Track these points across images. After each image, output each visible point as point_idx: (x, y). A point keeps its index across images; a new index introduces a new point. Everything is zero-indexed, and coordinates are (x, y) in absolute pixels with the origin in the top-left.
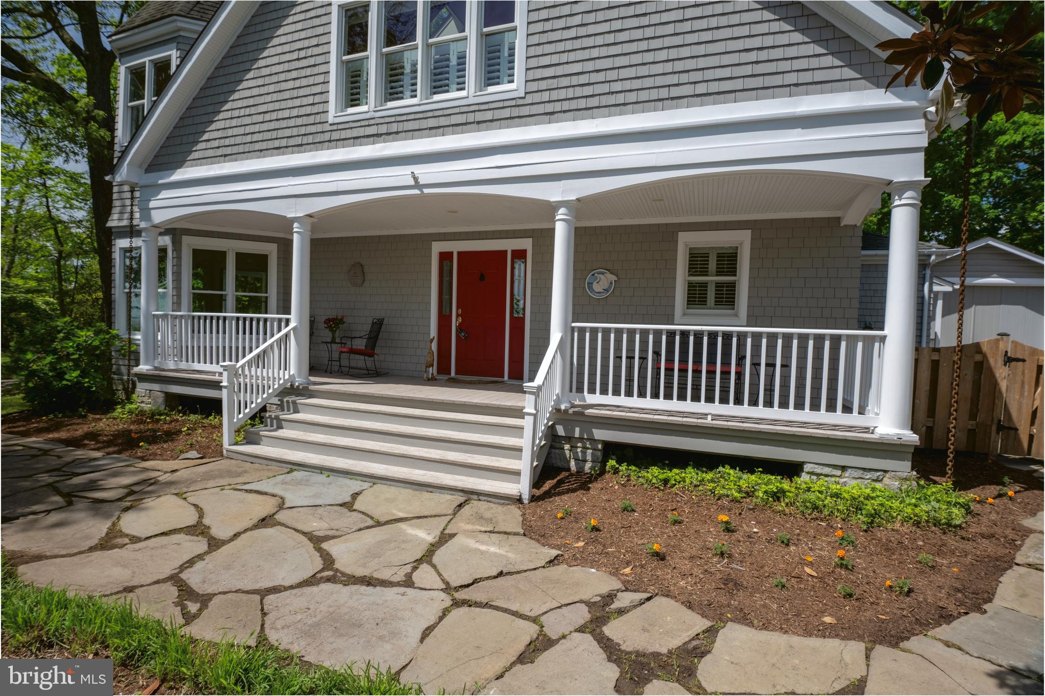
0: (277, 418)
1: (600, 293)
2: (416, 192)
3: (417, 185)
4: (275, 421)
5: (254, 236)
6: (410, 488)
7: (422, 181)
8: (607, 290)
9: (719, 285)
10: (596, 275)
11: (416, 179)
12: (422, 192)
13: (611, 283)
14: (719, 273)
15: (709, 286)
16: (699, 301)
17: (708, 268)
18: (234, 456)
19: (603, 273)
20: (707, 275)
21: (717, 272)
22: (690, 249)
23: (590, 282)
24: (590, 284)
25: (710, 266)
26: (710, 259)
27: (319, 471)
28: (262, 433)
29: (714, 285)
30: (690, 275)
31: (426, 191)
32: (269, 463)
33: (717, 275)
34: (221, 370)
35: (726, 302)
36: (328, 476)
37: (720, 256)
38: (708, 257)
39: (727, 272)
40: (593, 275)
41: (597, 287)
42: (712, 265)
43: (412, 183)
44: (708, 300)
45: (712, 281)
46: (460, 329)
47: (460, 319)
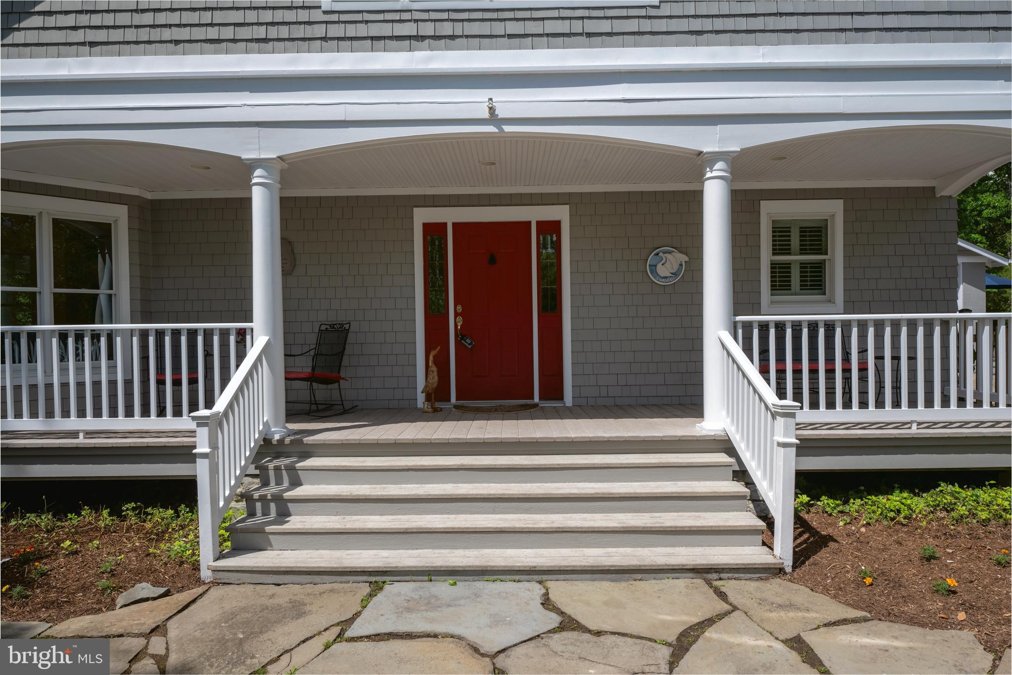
0: (278, 499)
1: (666, 277)
2: (491, 129)
3: (493, 118)
4: (273, 506)
5: (86, 191)
6: (608, 580)
7: (501, 113)
8: (675, 274)
9: (803, 265)
10: (661, 254)
11: (492, 109)
12: (502, 130)
13: (681, 265)
14: (803, 251)
15: (792, 266)
16: (780, 286)
17: (789, 245)
18: (225, 577)
19: (670, 252)
20: (789, 254)
21: (801, 250)
22: (774, 221)
23: (654, 263)
24: (653, 267)
25: (792, 243)
26: (792, 234)
27: (426, 578)
28: (268, 529)
29: (798, 266)
30: (774, 254)
31: (507, 129)
32: (317, 578)
33: (801, 254)
34: (192, 425)
35: (811, 285)
36: (455, 584)
37: (803, 231)
38: (789, 232)
39: (810, 249)
40: (657, 254)
41: (663, 271)
42: (795, 241)
43: (486, 115)
44: (793, 284)
45: (795, 261)
46: (461, 336)
47: (460, 320)
